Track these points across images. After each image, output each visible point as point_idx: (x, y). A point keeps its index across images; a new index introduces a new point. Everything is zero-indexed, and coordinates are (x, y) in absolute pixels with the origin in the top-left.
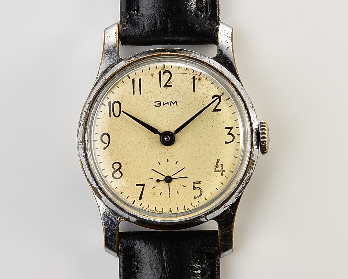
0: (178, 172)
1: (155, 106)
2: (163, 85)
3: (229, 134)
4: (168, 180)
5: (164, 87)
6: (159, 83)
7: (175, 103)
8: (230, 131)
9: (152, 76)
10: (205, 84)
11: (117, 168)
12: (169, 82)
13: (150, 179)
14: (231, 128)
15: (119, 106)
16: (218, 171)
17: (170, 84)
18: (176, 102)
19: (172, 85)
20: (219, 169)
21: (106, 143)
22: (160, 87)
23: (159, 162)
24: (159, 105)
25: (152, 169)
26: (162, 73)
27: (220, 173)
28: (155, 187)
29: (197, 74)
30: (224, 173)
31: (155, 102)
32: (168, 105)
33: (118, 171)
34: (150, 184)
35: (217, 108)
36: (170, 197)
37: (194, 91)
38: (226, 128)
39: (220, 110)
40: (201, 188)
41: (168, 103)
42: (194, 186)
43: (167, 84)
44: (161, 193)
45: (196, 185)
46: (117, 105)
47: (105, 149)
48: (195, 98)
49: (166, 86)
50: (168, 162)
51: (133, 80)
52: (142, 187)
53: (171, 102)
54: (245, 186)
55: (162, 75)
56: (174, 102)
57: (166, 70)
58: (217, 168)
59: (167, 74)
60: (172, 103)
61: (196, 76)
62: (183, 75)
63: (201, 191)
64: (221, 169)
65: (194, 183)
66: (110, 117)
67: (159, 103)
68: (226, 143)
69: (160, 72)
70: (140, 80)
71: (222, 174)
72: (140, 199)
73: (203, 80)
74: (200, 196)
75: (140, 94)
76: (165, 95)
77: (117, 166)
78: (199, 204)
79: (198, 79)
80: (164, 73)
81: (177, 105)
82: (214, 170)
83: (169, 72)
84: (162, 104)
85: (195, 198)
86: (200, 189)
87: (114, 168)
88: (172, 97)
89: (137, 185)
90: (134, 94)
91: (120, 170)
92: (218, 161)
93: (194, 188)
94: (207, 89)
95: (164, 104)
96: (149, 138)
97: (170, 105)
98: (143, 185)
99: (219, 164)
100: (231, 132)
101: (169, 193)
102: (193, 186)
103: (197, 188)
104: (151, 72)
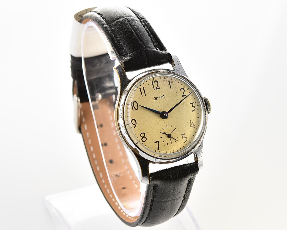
0: (173, 131)
1: (154, 100)
2: (155, 89)
3: (193, 106)
4: (169, 136)
5: (156, 89)
6: (153, 88)
8: (193, 105)
9: (149, 85)
10: (175, 84)
11: (143, 136)
12: (158, 86)
13: (161, 138)
14: (193, 103)
15: (136, 104)
16: (192, 126)
18: (163, 96)
19: (159, 88)
21: (134, 125)
22: (154, 90)
23: (163, 128)
25: (161, 133)
26: (153, 82)
27: (193, 127)
28: (164, 141)
29: (170, 80)
30: (195, 127)
31: (154, 98)
33: (144, 138)
34: (161, 140)
35: (184, 95)
36: (172, 145)
37: (171, 89)
38: (190, 104)
41: (160, 97)
42: (182, 136)
44: (168, 144)
45: (183, 136)
46: (135, 104)
47: (135, 127)
48: (172, 92)
49: (157, 89)
50: (167, 127)
51: (140, 89)
52: (158, 143)
53: (161, 96)
55: (154, 84)
59: (156, 82)
61: (170, 81)
62: (164, 82)
65: (182, 135)
66: (133, 110)
67: (156, 98)
68: (192, 111)
69: (152, 82)
70: (143, 88)
72: (158, 149)
73: (174, 82)
74: (186, 141)
76: (157, 93)
77: (143, 135)
78: (187, 145)
79: (171, 82)
80: (154, 82)
81: (164, 97)
82: (190, 126)
83: (156, 81)
84: (157, 98)
85: (184, 142)
86: (185, 137)
87: (142, 137)
88: (161, 94)
89: (155, 142)
90: (142, 96)
91: (145, 137)
92: (191, 121)
93: (183, 138)
94: (177, 86)
95: (158, 98)
96: (155, 117)
98: (158, 142)
99: (192, 123)
101: (172, 143)
103: (184, 137)
104: (148, 83)
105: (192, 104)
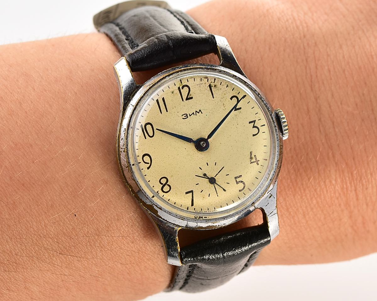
0: (219, 172)
1: (183, 119)
2: (184, 99)
3: (254, 127)
4: (212, 181)
5: (186, 100)
6: (181, 98)
7: (200, 112)
9: (173, 93)
10: (221, 89)
11: (164, 183)
12: (189, 95)
13: (196, 185)
14: (254, 121)
15: (151, 127)
16: (254, 162)
17: (190, 97)
18: (200, 110)
19: (192, 97)
20: (254, 160)
21: (148, 163)
22: (183, 101)
23: (200, 168)
24: (186, 117)
25: (196, 176)
27: (256, 163)
28: (203, 190)
29: (211, 82)
30: (259, 162)
31: (182, 115)
32: (194, 115)
33: (166, 185)
34: (197, 189)
35: (237, 108)
36: (218, 196)
38: (250, 123)
39: (240, 108)
40: (242, 180)
41: (193, 113)
43: (188, 97)
44: (209, 194)
45: (238, 180)
46: (149, 127)
47: (148, 168)
48: (216, 103)
50: (208, 165)
51: (157, 101)
52: (191, 193)
53: (196, 111)
54: (280, 170)
55: (182, 90)
56: (198, 111)
57: (184, 85)
58: (252, 160)
59: (186, 88)
60: (197, 113)
62: (200, 86)
63: (244, 184)
64: (256, 159)
65: (236, 178)
66: (146, 138)
67: (186, 115)
68: (254, 135)
69: (179, 88)
70: (163, 99)
71: (258, 164)
72: (192, 205)
73: (219, 85)
74: (244, 188)
75: (167, 111)
76: (189, 107)
77: (164, 181)
78: (245, 196)
79: (213, 86)
80: (182, 88)
81: (202, 113)
82: (250, 162)
83: (187, 86)
84: (188, 115)
85: (240, 191)
86: (242, 182)
87: (162, 184)
88: (196, 107)
89: (187, 193)
90: (161, 113)
91: (168, 184)
92: (251, 153)
93: (237, 183)
94: (224, 92)
95: (190, 116)
96: (185, 149)
97: (196, 115)
98: (192, 192)
99: (253, 156)
100: (255, 125)
101: (217, 193)
102: (235, 181)
103: (240, 181)
104: (171, 90)
105: (253, 123)
